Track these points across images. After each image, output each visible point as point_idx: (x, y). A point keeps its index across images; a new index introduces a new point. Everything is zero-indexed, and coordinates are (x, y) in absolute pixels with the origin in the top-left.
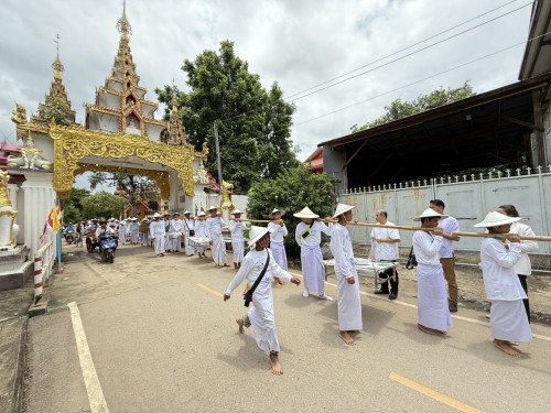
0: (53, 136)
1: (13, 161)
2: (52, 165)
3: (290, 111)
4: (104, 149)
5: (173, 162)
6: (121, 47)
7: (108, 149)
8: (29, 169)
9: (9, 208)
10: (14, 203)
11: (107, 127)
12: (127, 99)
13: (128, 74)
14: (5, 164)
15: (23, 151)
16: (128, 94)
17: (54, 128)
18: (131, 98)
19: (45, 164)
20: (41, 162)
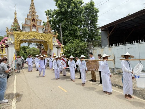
0: (14, 34)
1: (6, 42)
2: (14, 42)
3: (97, 12)
4: (26, 37)
5: (46, 39)
6: (31, 3)
7: (27, 36)
8: (9, 44)
9: (5, 54)
10: (6, 53)
11: (27, 30)
12: (33, 20)
13: (33, 12)
14: (5, 43)
15: (8, 39)
16: (33, 18)
17: (14, 32)
18: (34, 20)
19: (13, 42)
20: (12, 42)
